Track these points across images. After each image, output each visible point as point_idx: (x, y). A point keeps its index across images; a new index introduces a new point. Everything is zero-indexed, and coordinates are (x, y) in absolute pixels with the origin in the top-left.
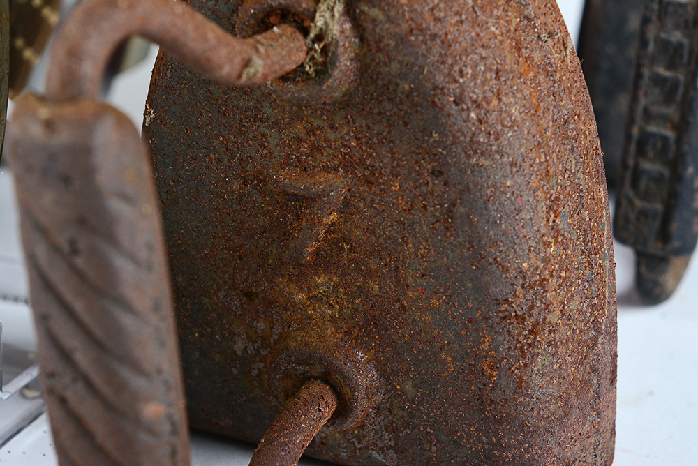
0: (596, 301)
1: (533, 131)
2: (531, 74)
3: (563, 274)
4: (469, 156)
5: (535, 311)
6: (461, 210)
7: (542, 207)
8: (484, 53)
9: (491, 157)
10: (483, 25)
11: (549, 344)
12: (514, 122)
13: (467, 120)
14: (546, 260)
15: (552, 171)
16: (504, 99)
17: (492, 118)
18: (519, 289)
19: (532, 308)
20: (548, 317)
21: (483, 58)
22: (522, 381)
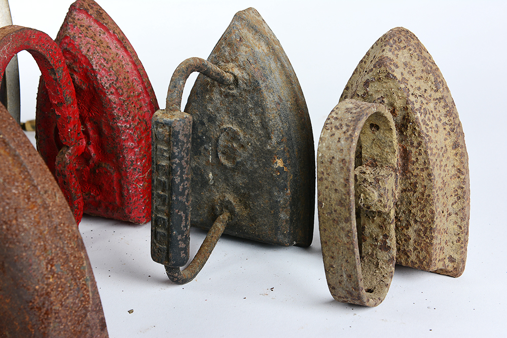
0: (83, 298)
1: (36, 232)
2: (36, 209)
3: (60, 289)
4: (5, 244)
5: (46, 305)
6: (6, 265)
7: (44, 263)
8: (8, 201)
9: (14, 244)
10: (10, 190)
11: (56, 318)
12: (25, 230)
13: (2, 229)
14: (48, 285)
15: (48, 248)
16: (19, 220)
17: (13, 228)
18: (36, 297)
19: (44, 304)
20: (54, 308)
21: (8, 204)
22: (44, 333)
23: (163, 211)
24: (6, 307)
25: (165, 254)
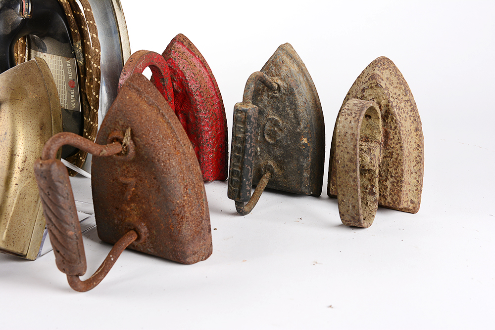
0: (201, 211)
1: (179, 168)
2: (179, 155)
3: (190, 204)
4: (162, 174)
5: (182, 213)
6: (161, 188)
7: (183, 187)
8: (165, 149)
9: (167, 174)
10: (166, 143)
11: (187, 221)
12: (173, 166)
13: (161, 165)
14: (184, 200)
15: (185, 178)
16: (171, 160)
17: (167, 165)
18: (177, 208)
19: (181, 212)
20: (186, 215)
21: (165, 150)
22: (179, 230)
23: (238, 166)
24: (157, 214)
25: (237, 193)
